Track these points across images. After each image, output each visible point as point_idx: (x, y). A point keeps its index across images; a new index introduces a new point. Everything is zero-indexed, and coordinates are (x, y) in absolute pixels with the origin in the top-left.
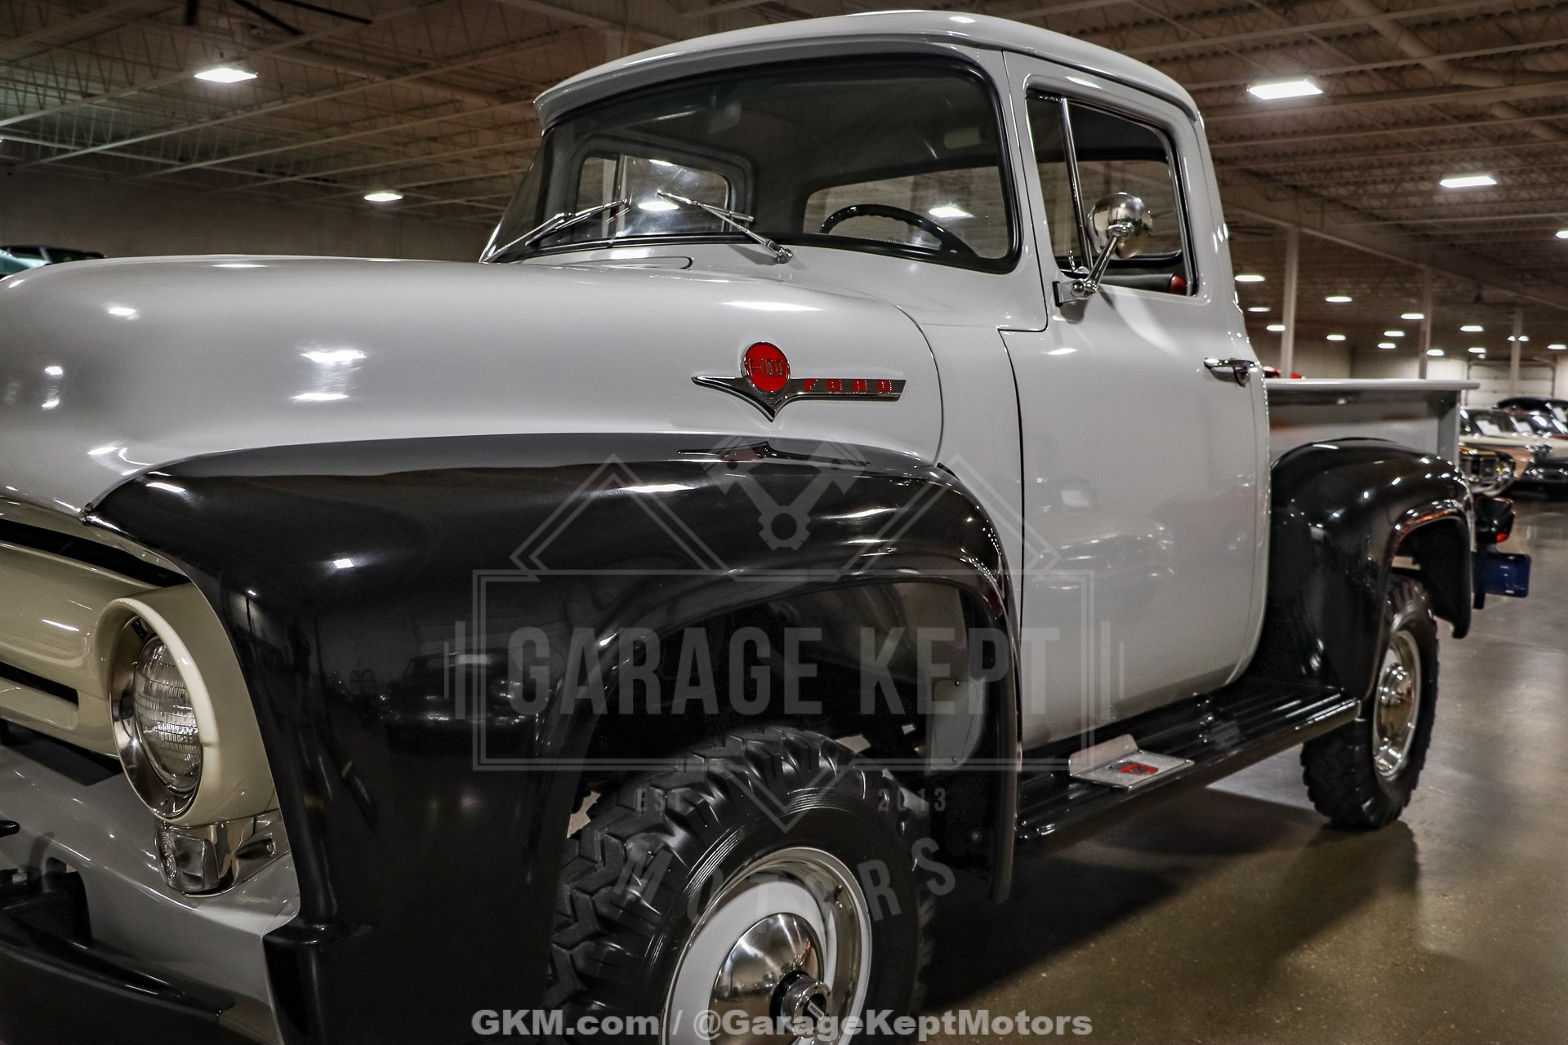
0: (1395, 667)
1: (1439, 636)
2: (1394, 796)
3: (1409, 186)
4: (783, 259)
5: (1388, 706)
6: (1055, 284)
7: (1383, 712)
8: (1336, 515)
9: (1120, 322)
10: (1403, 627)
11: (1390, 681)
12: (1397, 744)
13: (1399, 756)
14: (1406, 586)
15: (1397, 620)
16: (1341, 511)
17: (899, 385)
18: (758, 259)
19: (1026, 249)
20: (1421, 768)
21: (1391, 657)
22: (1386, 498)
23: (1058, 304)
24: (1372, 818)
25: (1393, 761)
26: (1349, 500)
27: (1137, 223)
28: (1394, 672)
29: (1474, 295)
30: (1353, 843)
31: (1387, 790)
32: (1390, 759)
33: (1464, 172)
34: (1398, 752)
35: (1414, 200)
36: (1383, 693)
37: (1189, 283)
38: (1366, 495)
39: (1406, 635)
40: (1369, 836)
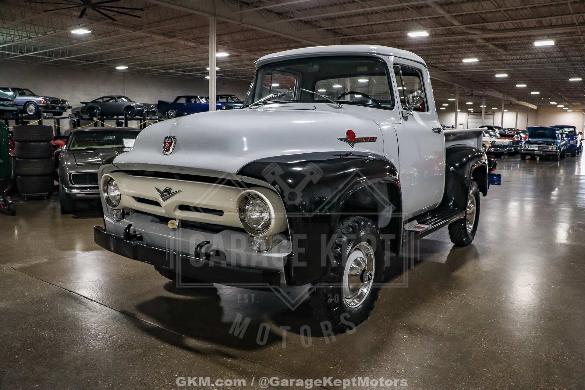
0: (470, 204)
1: (480, 196)
2: (470, 237)
3: (452, 60)
4: (341, 108)
5: (469, 214)
6: (402, 112)
7: (468, 216)
8: (457, 165)
9: (414, 120)
10: (472, 193)
11: (470, 208)
12: (471, 224)
13: (471, 227)
14: (473, 183)
15: (471, 192)
16: (458, 164)
17: (376, 138)
18: (334, 107)
19: (396, 104)
20: (476, 230)
21: (469, 202)
22: (469, 160)
23: (403, 117)
24: (466, 243)
25: (470, 228)
26: (460, 161)
27: (420, 97)
28: (470, 205)
29: (470, 93)
30: (461, 249)
31: (469, 236)
32: (470, 227)
33: (469, 57)
34: (471, 226)
35: (454, 64)
36: (468, 211)
37: (426, 109)
38: (464, 159)
39: (473, 196)
40: (465, 248)
